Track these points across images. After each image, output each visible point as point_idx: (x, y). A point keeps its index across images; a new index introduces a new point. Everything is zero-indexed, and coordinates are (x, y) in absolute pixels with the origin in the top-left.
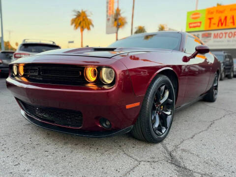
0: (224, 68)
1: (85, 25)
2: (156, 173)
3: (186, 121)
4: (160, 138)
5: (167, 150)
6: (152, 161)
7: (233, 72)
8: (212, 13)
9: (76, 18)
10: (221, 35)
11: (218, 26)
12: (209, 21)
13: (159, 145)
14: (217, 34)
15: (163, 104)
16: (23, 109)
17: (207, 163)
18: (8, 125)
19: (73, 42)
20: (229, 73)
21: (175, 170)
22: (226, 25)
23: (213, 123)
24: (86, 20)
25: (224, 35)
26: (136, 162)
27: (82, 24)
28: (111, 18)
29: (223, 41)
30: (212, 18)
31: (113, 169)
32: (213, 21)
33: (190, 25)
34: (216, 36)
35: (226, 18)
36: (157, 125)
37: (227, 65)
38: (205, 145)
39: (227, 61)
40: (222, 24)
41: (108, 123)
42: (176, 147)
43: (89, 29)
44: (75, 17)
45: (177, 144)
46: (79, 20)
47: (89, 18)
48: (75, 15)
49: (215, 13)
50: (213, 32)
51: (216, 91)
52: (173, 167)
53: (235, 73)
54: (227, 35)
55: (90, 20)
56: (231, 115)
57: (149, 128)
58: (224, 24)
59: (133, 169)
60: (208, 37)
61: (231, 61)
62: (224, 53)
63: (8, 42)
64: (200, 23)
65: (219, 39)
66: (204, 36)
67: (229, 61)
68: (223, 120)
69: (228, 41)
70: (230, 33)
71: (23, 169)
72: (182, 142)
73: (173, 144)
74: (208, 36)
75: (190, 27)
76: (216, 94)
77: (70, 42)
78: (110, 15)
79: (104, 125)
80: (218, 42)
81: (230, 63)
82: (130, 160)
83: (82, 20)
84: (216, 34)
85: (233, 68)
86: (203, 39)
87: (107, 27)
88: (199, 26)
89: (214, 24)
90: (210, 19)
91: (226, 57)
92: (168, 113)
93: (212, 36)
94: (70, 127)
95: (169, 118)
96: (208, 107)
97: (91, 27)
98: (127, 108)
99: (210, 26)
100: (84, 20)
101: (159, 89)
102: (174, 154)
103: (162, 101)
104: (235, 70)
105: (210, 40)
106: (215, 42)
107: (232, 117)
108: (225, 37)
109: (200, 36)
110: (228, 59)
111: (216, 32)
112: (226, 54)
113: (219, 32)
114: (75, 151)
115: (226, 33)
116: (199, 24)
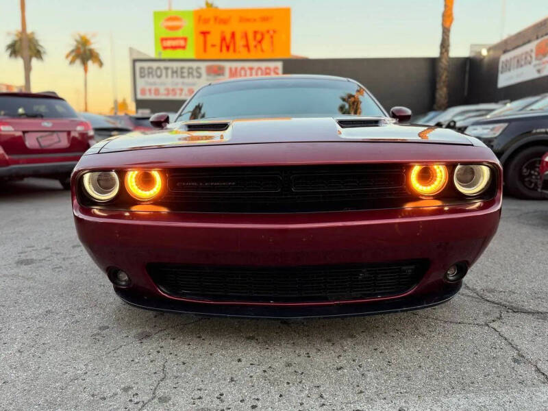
8: (206, 21)
10: (243, 73)
11: (221, 50)
14: (236, 69)
22: (234, 50)
30: (209, 33)
32: (210, 39)
33: (165, 43)
34: (233, 73)
35: (233, 35)
40: (228, 48)
49: (212, 22)
50: (227, 65)
54: (254, 72)
58: (231, 49)
59: (505, 338)
60: (219, 75)
64: (185, 39)
66: (210, 71)
74: (219, 72)
75: (165, 48)
82: (474, 329)
84: (233, 70)
88: (184, 47)
89: (214, 46)
90: (205, 33)
93: (227, 72)
99: (205, 50)
109: (203, 71)
111: (234, 65)
115: (251, 69)
116: (182, 43)
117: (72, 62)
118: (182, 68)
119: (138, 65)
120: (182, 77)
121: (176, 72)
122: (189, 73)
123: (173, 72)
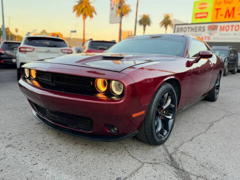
0: (228, 63)
1: (87, 12)
2: (157, 174)
3: (187, 122)
4: (162, 141)
5: (168, 152)
6: (154, 163)
7: (237, 67)
8: (220, 3)
9: (78, 5)
10: (227, 29)
11: (225, 17)
12: (216, 11)
13: (161, 147)
14: (224, 26)
15: (166, 109)
16: (35, 110)
17: (203, 166)
18: (20, 123)
19: (75, 32)
20: (233, 69)
21: (174, 172)
22: (233, 17)
23: (212, 124)
24: (89, 7)
25: (231, 28)
26: (140, 164)
27: (84, 11)
28: (115, 7)
29: (229, 35)
30: (220, 9)
31: (120, 170)
32: (220, 12)
33: (197, 16)
34: (222, 29)
35: (234, 9)
36: (159, 129)
37: (231, 61)
38: (202, 148)
39: (231, 56)
40: (229, 16)
41: (116, 129)
42: (176, 149)
43: (91, 16)
44: (78, 3)
45: (177, 146)
46: (81, 7)
47: (91, 4)
48: (78, 2)
49: (222, 4)
50: (219, 25)
51: (218, 90)
52: (172, 169)
53: (239, 68)
54: (234, 28)
55: (93, 7)
56: (230, 117)
57: (152, 133)
58: (231, 16)
59: (137, 171)
60: (214, 30)
61: (236, 56)
62: (229, 47)
63: (8, 29)
64: (207, 13)
65: (225, 32)
66: (209, 28)
67: (234, 56)
68: (221, 122)
69: (234, 34)
70: (236, 26)
71: (41, 168)
72: (181, 145)
73: (173, 146)
74: (215, 28)
75: (196, 18)
76: (217, 93)
77: (72, 32)
78: (114, 3)
79: (113, 131)
80: (224, 35)
81: (235, 58)
82: (135, 162)
83: (84, 6)
84: (222, 27)
85: (237, 63)
86: (209, 31)
87: (111, 16)
88: (206, 17)
89: (222, 15)
90: (217, 9)
91: (231, 53)
92: (170, 117)
93: (219, 28)
94: (81, 130)
95: (171, 122)
96: (208, 107)
97: (94, 14)
98: (133, 116)
99: (217, 18)
100: (86, 7)
101: (163, 97)
102: (174, 156)
103: (165, 107)
104: (239, 65)
105: (216, 32)
106: (220, 34)
107: (231, 119)
108: (232, 30)
109: (206, 29)
110: (233, 55)
111: (222, 25)
112: (231, 49)
113: (226, 24)
114: (85, 152)
115: (232, 26)
116: (205, 15)
117: (162, 26)
118: (196, 27)
119: (177, 27)
120: (196, 31)
121: (193, 29)
122: (199, 29)
123: (192, 29)
